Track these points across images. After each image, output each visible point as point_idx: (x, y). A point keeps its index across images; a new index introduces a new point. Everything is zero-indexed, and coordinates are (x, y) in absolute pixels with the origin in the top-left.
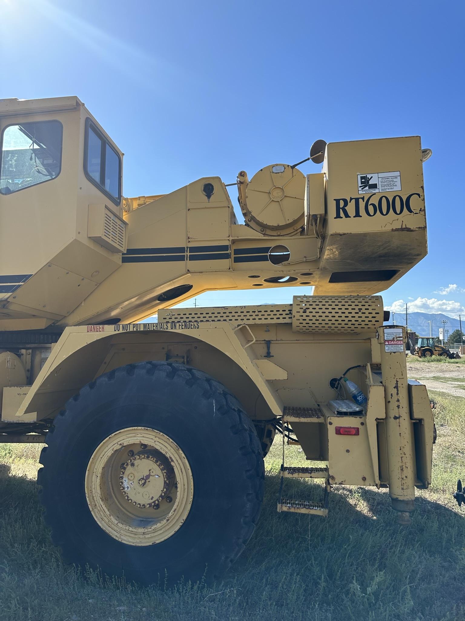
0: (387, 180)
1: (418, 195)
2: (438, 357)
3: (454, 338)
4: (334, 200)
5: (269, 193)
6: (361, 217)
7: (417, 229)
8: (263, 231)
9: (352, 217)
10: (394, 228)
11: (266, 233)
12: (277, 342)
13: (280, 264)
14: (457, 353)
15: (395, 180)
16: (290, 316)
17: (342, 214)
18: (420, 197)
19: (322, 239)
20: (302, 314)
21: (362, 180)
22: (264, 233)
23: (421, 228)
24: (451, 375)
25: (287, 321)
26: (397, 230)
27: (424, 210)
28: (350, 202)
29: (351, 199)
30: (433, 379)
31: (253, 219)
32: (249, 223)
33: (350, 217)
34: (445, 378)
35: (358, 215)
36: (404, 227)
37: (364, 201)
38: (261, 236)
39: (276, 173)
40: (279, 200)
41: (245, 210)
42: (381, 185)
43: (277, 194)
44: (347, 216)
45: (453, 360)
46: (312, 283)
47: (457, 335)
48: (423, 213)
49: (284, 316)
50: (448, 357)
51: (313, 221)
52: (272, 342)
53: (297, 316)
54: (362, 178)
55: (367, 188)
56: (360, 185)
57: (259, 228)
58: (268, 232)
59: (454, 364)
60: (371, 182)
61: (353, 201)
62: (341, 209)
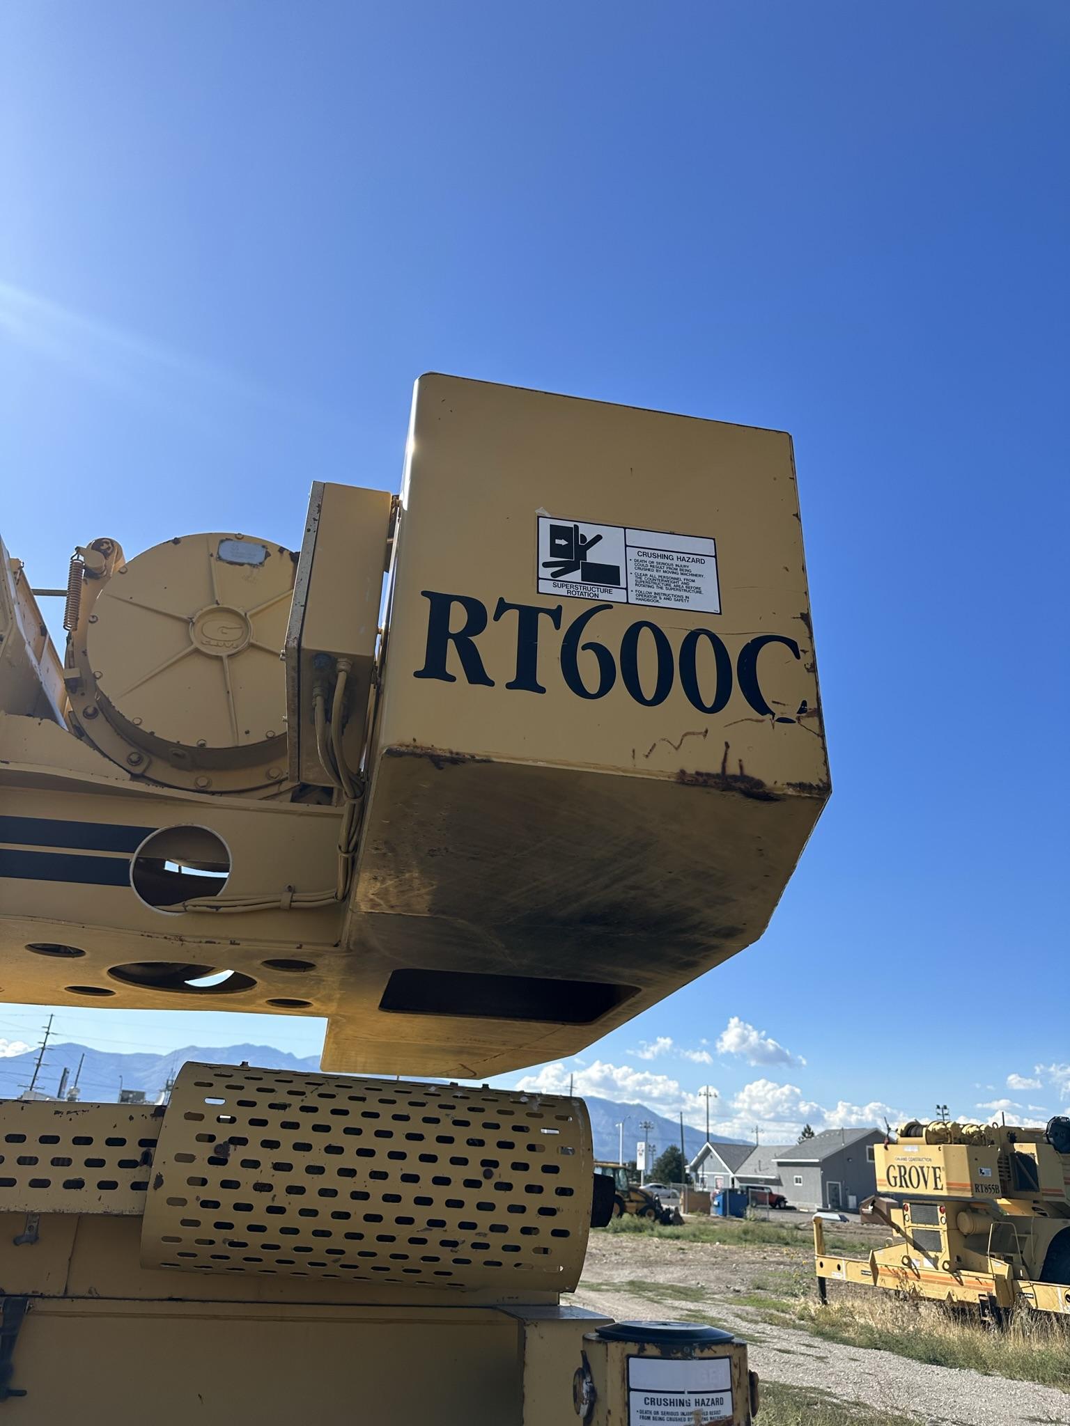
0: (660, 560)
1: (793, 645)
2: (637, 1220)
3: (666, 1166)
4: (425, 594)
5: (189, 622)
6: (542, 690)
7: (790, 791)
8: (136, 763)
9: (501, 683)
10: (691, 770)
11: (147, 774)
12: (66, 1305)
13: (179, 907)
14: (677, 1209)
15: (695, 568)
16: (136, 1174)
17: (453, 662)
18: (798, 657)
19: (355, 797)
20: (201, 1168)
21: (558, 542)
22: (138, 770)
23: (809, 787)
24: (669, 1276)
25: (121, 1201)
26: (701, 780)
27: (818, 713)
28: (497, 618)
29: (502, 607)
30: (629, 1291)
31: (104, 709)
32: (85, 723)
33: (491, 683)
34: (656, 1287)
35: (526, 679)
36: (733, 769)
37: (557, 626)
38: (118, 778)
39: (231, 563)
40: (224, 655)
41: (77, 670)
42: (639, 576)
43: (219, 634)
44: (477, 674)
45: (669, 1229)
46: (316, 1005)
47: (671, 1159)
48: (812, 722)
49: (110, 1172)
50: (657, 1222)
51: (317, 691)
52: (40, 1305)
53: (176, 1177)
54: (556, 532)
55: (576, 576)
56: (545, 556)
57: (122, 750)
58: (160, 771)
59: (671, 1242)
60: (594, 556)
61: (512, 617)
62: (451, 643)
